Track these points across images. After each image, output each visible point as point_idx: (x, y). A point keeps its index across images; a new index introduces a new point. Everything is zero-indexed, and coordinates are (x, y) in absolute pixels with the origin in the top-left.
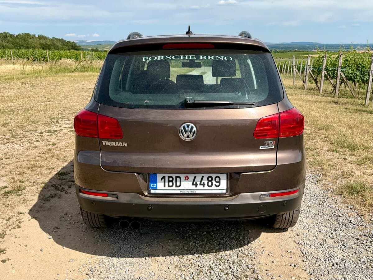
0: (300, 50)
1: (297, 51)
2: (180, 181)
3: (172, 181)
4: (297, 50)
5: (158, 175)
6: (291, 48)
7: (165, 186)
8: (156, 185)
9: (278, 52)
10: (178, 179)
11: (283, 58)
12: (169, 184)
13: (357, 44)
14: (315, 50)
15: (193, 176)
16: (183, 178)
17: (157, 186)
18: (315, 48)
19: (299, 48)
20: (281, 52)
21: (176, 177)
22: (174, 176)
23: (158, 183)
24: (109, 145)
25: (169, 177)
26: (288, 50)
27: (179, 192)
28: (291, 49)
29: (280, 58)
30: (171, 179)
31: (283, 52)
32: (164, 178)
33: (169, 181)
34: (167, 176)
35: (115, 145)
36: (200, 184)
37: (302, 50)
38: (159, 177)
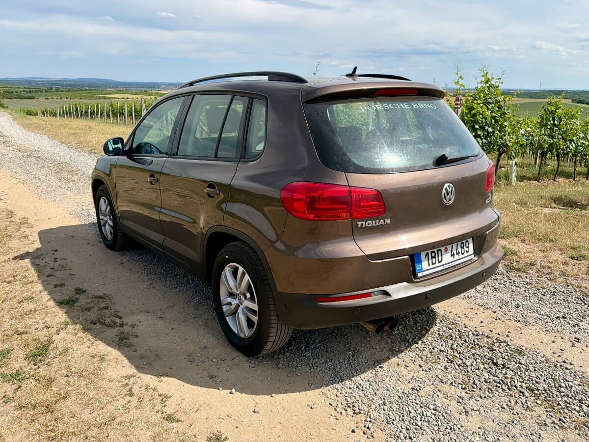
0: (92, 89)
1: (88, 90)
2: (442, 255)
3: (435, 257)
4: (87, 88)
5: (421, 253)
6: (78, 85)
7: (429, 265)
8: (420, 265)
9: (62, 91)
10: (440, 252)
11: (71, 99)
12: (432, 261)
13: (161, 83)
14: (111, 88)
15: (451, 246)
16: (443, 251)
17: (421, 267)
18: (110, 86)
19: (89, 86)
20: (66, 91)
21: (438, 251)
22: (436, 250)
23: (422, 263)
24: (367, 225)
25: (432, 252)
26: (76, 89)
27: (442, 268)
28: (78, 87)
29: (67, 98)
30: (433, 255)
31: (69, 91)
32: (427, 254)
33: (432, 258)
34: (429, 252)
35: (374, 225)
36: (457, 254)
37: (94, 89)
38: (423, 254)
